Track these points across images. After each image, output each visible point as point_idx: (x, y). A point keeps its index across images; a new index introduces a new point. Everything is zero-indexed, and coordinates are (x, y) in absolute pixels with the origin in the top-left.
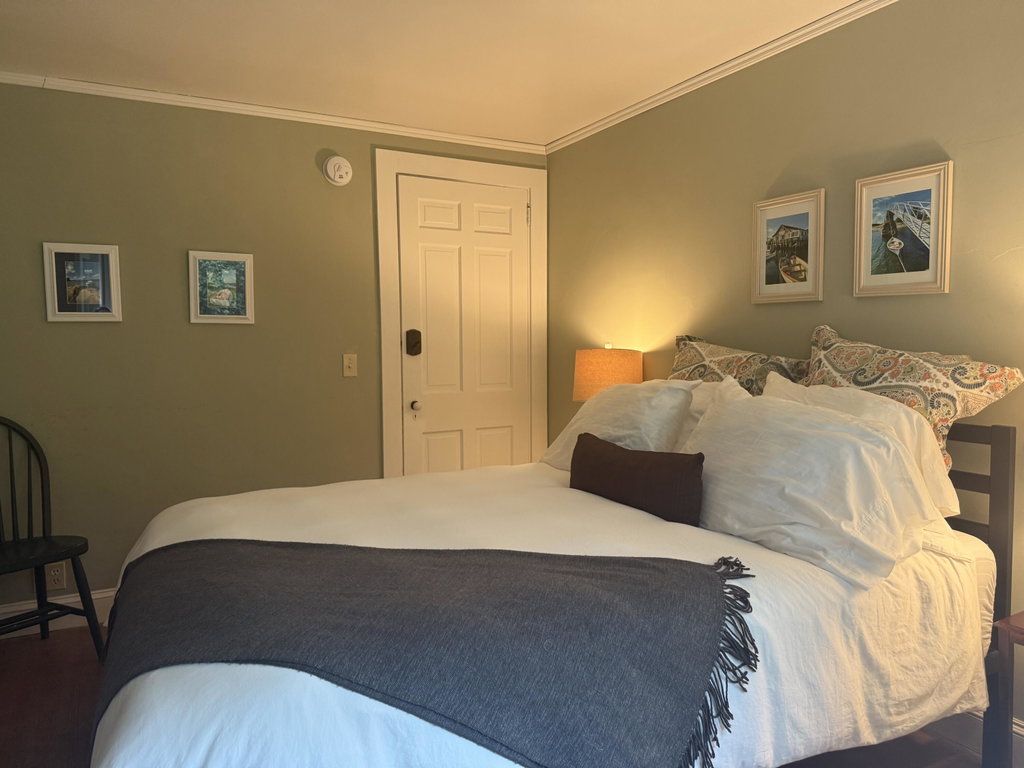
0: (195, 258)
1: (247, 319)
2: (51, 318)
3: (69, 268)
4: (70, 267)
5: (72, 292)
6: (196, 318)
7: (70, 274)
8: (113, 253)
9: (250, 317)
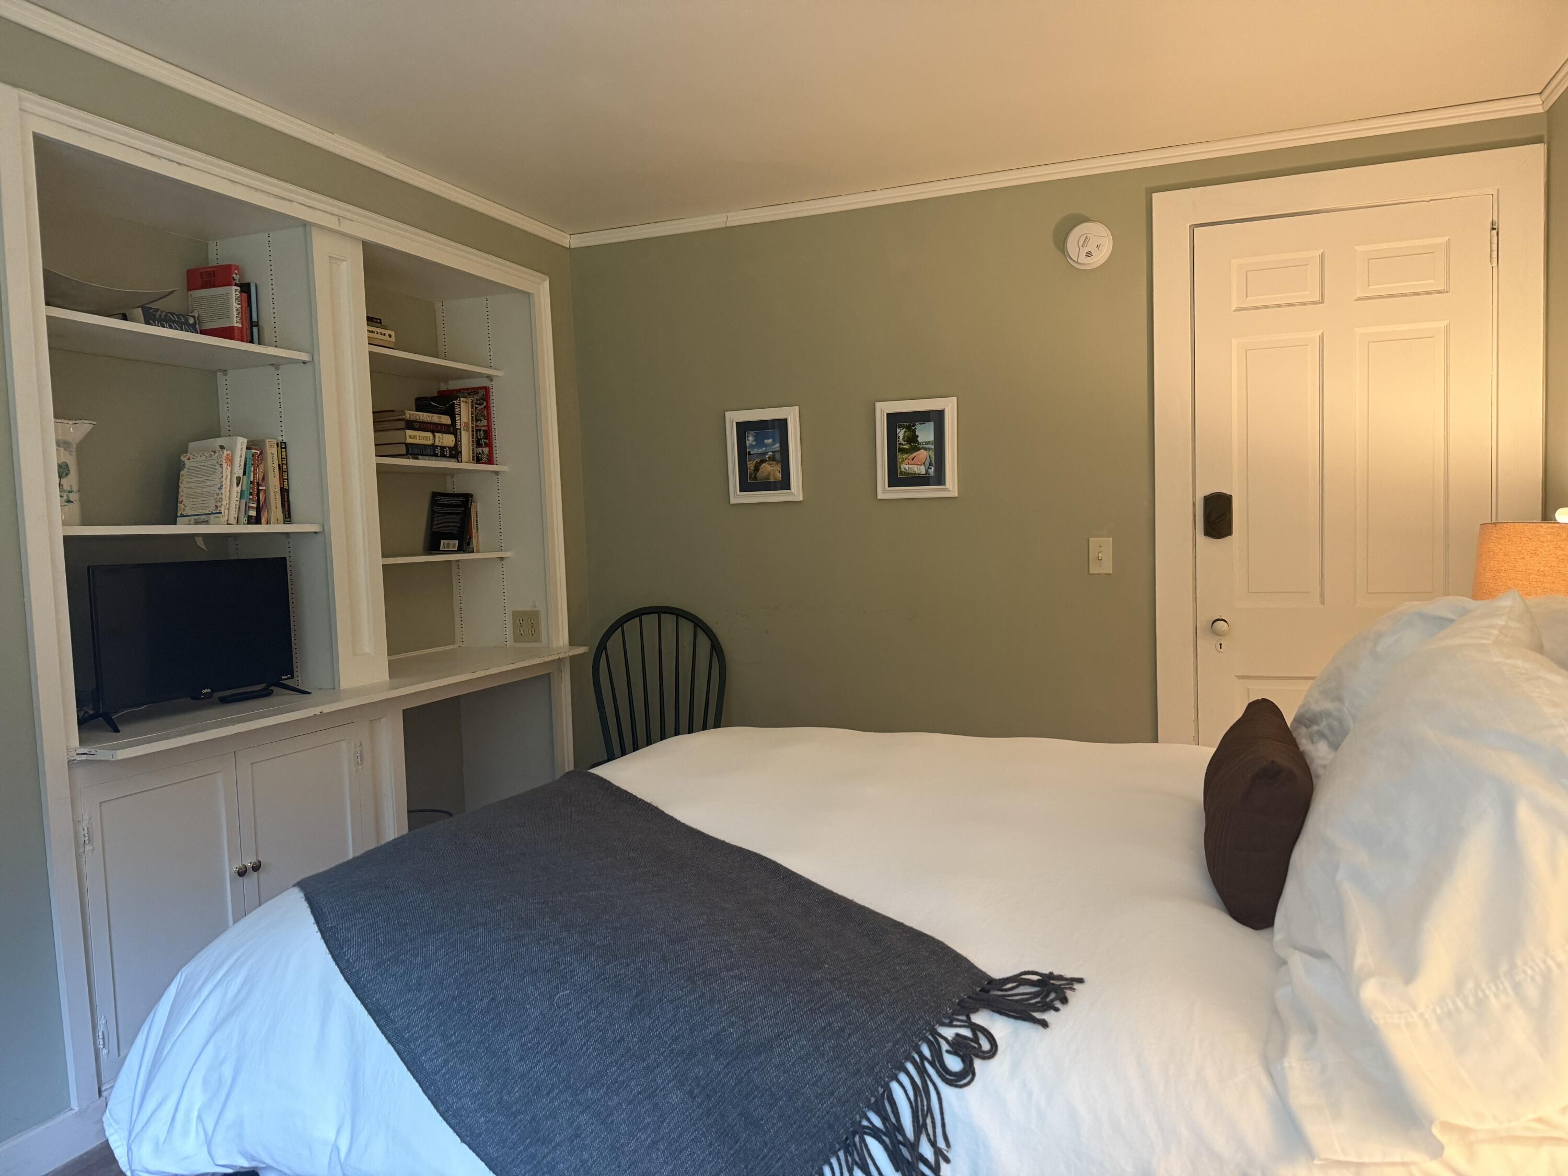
0: (882, 412)
1: (946, 490)
2: (733, 501)
3: (750, 440)
4: (751, 438)
5: (752, 468)
6: (885, 491)
7: (752, 446)
8: (792, 415)
9: (952, 485)
